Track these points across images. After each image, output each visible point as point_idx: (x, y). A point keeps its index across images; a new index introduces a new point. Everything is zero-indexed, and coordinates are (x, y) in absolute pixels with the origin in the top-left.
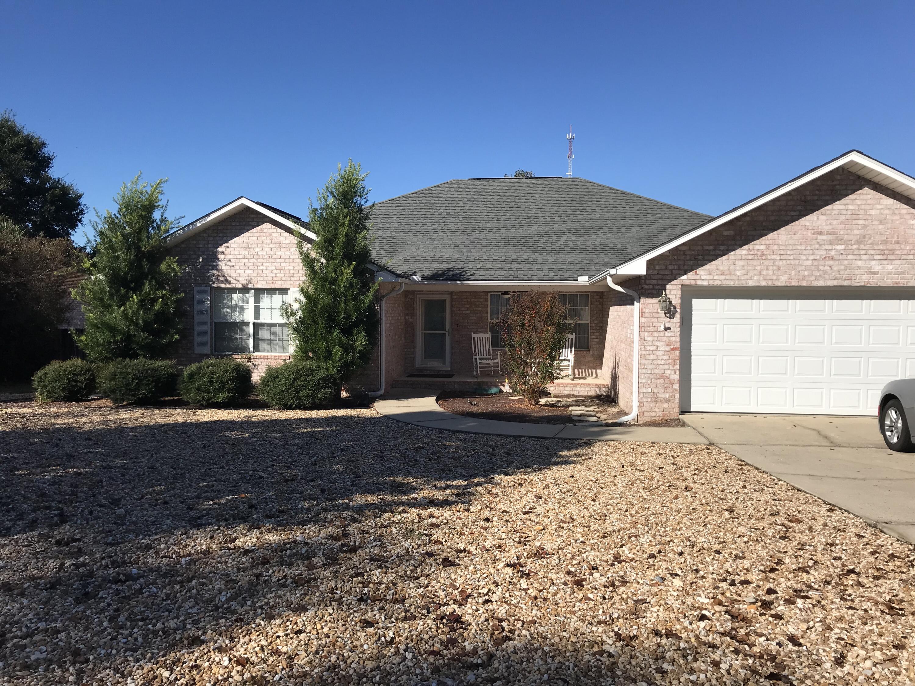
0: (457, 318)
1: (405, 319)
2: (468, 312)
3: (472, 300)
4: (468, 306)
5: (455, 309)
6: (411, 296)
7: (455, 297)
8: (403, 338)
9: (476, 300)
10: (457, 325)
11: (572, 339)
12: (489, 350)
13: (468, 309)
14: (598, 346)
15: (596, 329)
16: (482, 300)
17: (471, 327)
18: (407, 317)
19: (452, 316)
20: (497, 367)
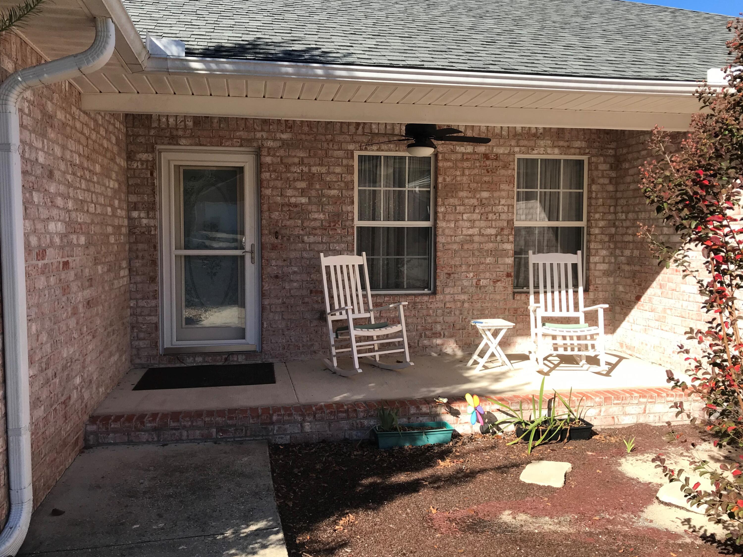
0: (275, 215)
1: (130, 218)
2: (304, 200)
3: (314, 169)
4: (302, 185)
5: (268, 192)
6: (144, 156)
7: (268, 160)
8: (124, 273)
9: (324, 170)
10: (276, 235)
11: (575, 266)
12: (365, 296)
13: (303, 193)
14: (605, 280)
15: (601, 242)
16: (338, 170)
17: (312, 239)
18: (135, 214)
19: (260, 211)
20: (401, 345)
